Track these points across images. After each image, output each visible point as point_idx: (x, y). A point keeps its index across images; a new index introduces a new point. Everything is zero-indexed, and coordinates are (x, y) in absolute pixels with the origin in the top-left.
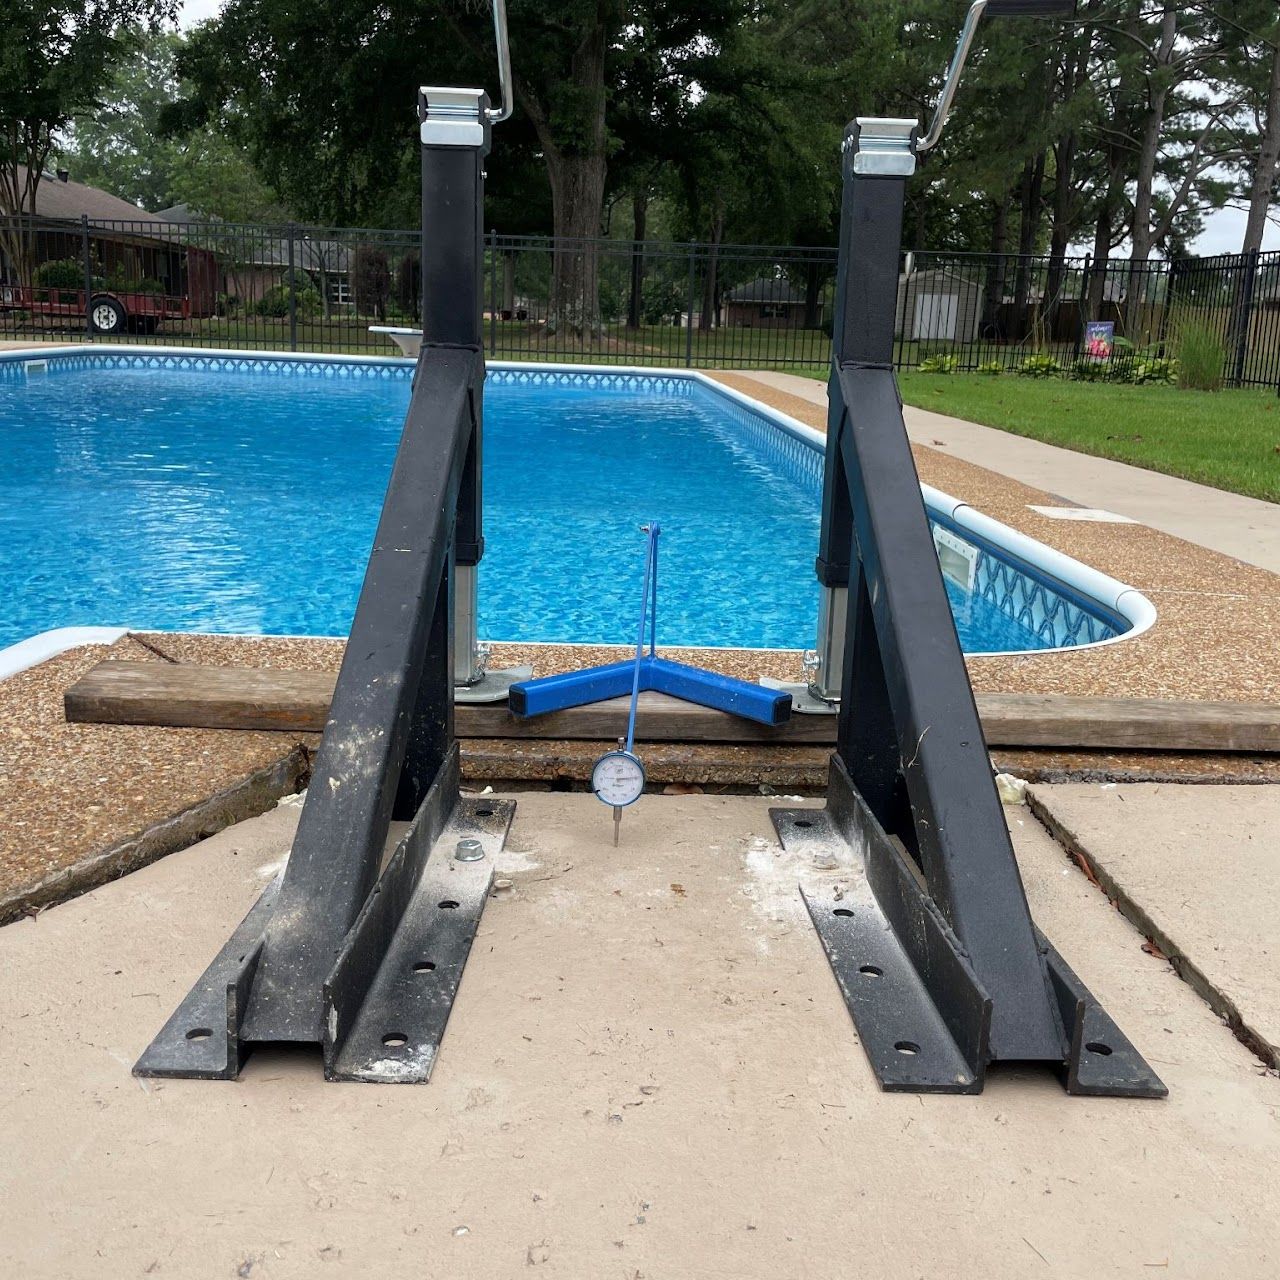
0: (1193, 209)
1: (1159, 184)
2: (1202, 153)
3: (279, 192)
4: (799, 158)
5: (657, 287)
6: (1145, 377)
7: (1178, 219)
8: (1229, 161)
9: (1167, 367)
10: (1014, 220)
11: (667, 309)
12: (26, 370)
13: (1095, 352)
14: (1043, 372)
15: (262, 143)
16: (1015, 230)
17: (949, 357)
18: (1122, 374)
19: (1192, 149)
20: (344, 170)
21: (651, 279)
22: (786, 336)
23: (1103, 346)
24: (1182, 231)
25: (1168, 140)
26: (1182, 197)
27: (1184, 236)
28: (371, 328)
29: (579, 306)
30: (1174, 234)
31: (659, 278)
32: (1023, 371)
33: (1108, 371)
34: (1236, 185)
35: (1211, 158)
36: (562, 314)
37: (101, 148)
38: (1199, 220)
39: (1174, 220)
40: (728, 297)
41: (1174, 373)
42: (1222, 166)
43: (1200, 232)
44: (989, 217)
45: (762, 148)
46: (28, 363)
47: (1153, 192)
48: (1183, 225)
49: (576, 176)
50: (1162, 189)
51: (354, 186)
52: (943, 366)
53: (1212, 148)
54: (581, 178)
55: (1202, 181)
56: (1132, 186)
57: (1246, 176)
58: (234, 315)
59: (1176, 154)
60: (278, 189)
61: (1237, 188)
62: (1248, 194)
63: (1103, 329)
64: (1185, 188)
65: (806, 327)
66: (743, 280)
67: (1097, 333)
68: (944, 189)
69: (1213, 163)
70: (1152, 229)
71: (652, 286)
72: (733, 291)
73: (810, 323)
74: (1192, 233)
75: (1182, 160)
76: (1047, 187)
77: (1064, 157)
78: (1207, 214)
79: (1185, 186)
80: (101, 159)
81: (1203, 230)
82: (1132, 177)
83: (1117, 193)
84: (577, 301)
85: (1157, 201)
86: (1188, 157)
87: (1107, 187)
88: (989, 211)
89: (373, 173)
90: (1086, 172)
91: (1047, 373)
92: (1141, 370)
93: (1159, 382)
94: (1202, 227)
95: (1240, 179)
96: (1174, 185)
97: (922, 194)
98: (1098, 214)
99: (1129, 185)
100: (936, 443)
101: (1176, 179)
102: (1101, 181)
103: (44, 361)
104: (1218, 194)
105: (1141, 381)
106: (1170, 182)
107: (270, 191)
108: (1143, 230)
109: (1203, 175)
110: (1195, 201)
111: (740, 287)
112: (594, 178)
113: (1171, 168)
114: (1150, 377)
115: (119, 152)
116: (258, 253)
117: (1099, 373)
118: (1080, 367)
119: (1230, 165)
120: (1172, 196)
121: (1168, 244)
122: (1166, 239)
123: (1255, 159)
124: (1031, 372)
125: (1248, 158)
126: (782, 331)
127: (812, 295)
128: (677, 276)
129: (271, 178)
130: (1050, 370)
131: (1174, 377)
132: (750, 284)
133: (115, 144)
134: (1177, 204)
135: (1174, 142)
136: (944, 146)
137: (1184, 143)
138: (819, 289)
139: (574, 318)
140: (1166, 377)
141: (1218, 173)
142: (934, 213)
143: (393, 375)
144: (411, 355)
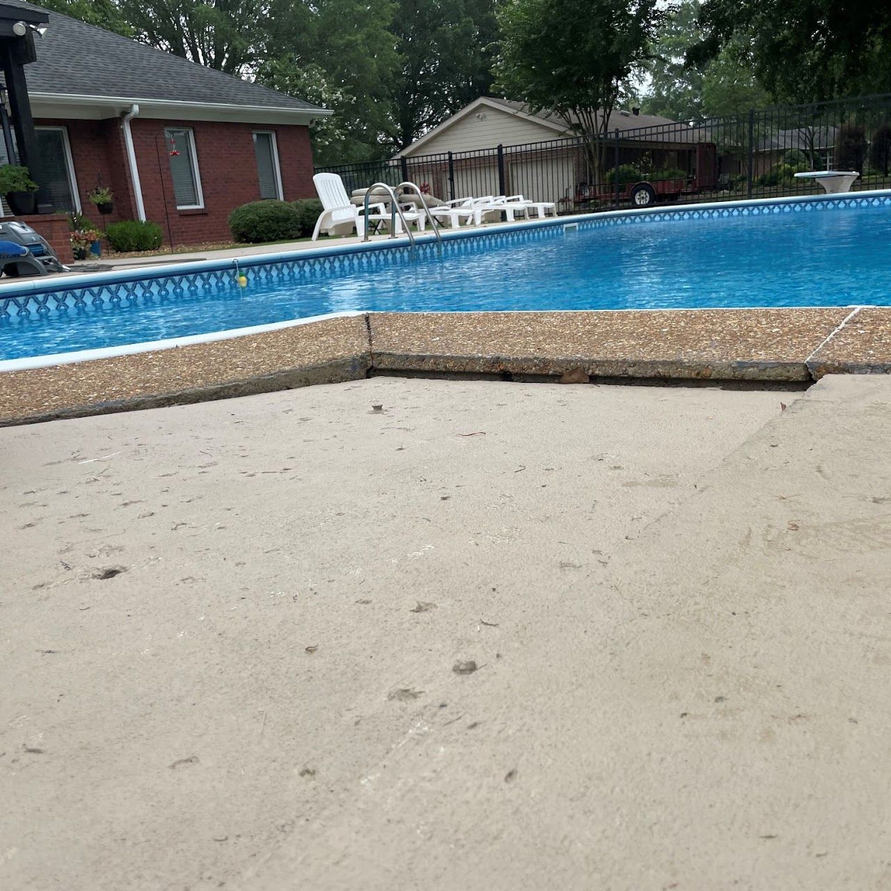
12: (564, 230)
28: (796, 175)
37: (668, 90)
46: (565, 226)
80: (668, 97)
103: (576, 224)
115: (679, 90)
133: (677, 85)
143: (814, 208)
144: (832, 192)
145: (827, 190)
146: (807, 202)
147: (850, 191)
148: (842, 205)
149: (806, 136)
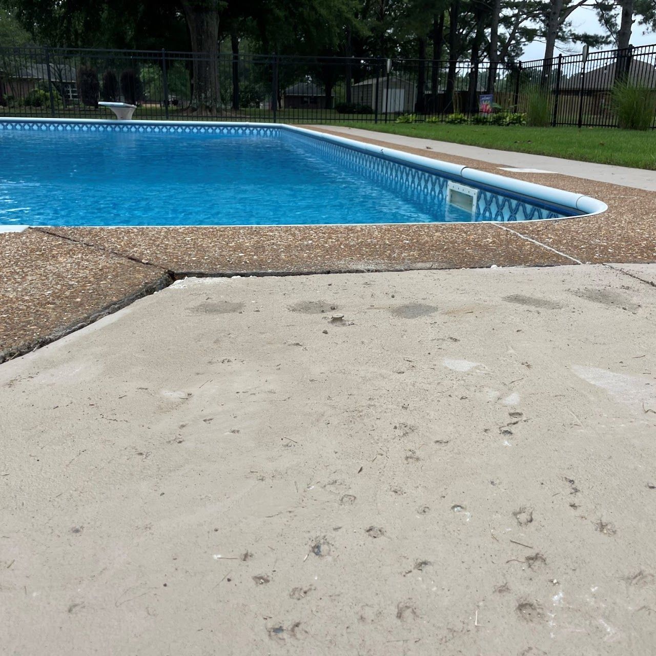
0: (518, 43)
1: (501, 29)
2: (521, 13)
3: (33, 35)
4: (320, 15)
5: (246, 88)
6: (510, 123)
7: (511, 48)
8: (535, 17)
9: (520, 117)
10: (430, 50)
11: (253, 99)
13: (484, 111)
14: (458, 122)
15: (22, 7)
16: (430, 55)
17: (411, 115)
18: (498, 122)
19: (516, 11)
20: (69, 22)
21: (243, 84)
22: (317, 113)
23: (488, 107)
24: (513, 54)
25: (505, 7)
26: (512, 36)
27: (514, 56)
28: (100, 103)
29: (209, 94)
30: (509, 56)
31: (247, 83)
32: (448, 122)
33: (491, 120)
34: (538, 30)
35: (525, 16)
36: (200, 100)
38: (521, 48)
39: (509, 48)
40: (285, 93)
41: (524, 120)
42: (531, 20)
43: (522, 54)
44: (416, 48)
45: (300, 9)
47: (498, 34)
48: (513, 51)
49: (202, 22)
50: (503, 32)
51: (76, 31)
52: (408, 120)
53: (526, 11)
54: (205, 24)
55: (521, 28)
56: (488, 31)
57: (543, 25)
58: (12, 105)
59: (508, 14)
60: (33, 33)
61: (538, 32)
62: (544, 34)
63: (487, 98)
64: (514, 32)
65: (326, 108)
66: (292, 84)
67: (485, 101)
68: (393, 34)
69: (526, 19)
70: (499, 53)
71: (244, 87)
72: (287, 89)
73: (328, 106)
74: (518, 55)
75: (511, 17)
76: (446, 32)
77: (454, 15)
78: (525, 45)
79: (514, 31)
81: (524, 53)
82: (488, 26)
83: (481, 35)
84: (208, 92)
85: (501, 38)
86: (514, 15)
87: (476, 31)
88: (416, 45)
89: (87, 24)
90: (465, 23)
91: (460, 123)
92: (508, 119)
93: (517, 125)
94: (523, 52)
95: (540, 27)
96: (508, 30)
97: (382, 36)
98: (472, 46)
99: (486, 31)
100: (427, 148)
101: (509, 27)
102: (472, 29)
104: (530, 35)
105: (508, 125)
106: (507, 28)
107: (28, 35)
108: (494, 53)
109: (521, 25)
110: (519, 38)
111: (291, 88)
112: (213, 24)
113: (506, 21)
114: (512, 123)
116: (24, 71)
117: (487, 121)
118: (477, 119)
119: (535, 20)
120: (508, 36)
121: (506, 61)
122: (506, 58)
123: (547, 16)
124: (452, 122)
125: (544, 16)
126: (315, 110)
127: (328, 91)
128: (256, 82)
129: (29, 27)
130: (461, 121)
131: (524, 122)
132: (296, 86)
134: (510, 40)
135: (507, 8)
136: (392, 11)
137: (512, 8)
138: (332, 88)
139: (206, 102)
140: (520, 122)
141: (528, 24)
142: (389, 46)
143: (113, 130)
144: (122, 118)
145: (118, 117)
146: (108, 124)
147: (132, 119)
148: (133, 129)
149: (55, 70)
